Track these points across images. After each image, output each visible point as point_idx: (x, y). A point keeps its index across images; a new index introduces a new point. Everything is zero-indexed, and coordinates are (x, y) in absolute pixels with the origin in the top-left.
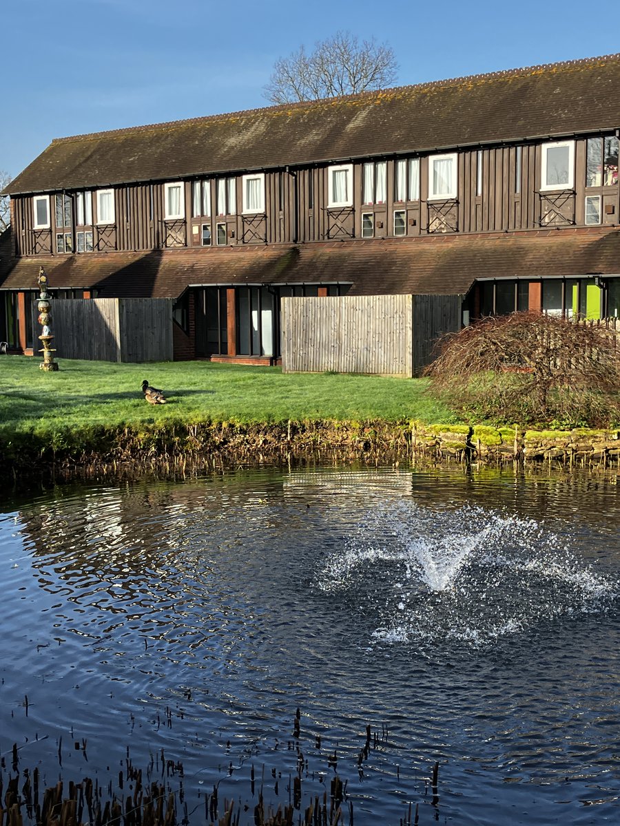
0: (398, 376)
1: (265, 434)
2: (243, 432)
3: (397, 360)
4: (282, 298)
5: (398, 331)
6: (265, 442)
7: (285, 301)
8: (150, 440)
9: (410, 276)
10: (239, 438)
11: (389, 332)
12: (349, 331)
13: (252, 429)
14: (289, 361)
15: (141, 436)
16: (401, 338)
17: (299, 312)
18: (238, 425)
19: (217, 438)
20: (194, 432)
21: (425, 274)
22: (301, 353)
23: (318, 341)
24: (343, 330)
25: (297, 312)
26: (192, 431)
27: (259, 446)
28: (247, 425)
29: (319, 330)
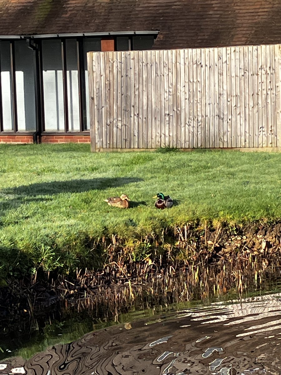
0: (265, 150)
1: (265, 234)
2: (240, 232)
3: (265, 129)
4: (88, 54)
5: (265, 92)
6: (268, 245)
7: (92, 57)
8: (141, 248)
9: (238, 21)
10: (236, 242)
11: (251, 94)
12: (192, 95)
13: (250, 227)
14: (101, 135)
15: (130, 244)
16: (269, 101)
17: (115, 71)
18: (232, 223)
19: (210, 242)
20: (184, 235)
21: (258, 19)
22: (120, 124)
23: (145, 108)
24: (183, 94)
25: (111, 71)
26: (181, 235)
27: (262, 251)
28: (243, 222)
29: (145, 93)
